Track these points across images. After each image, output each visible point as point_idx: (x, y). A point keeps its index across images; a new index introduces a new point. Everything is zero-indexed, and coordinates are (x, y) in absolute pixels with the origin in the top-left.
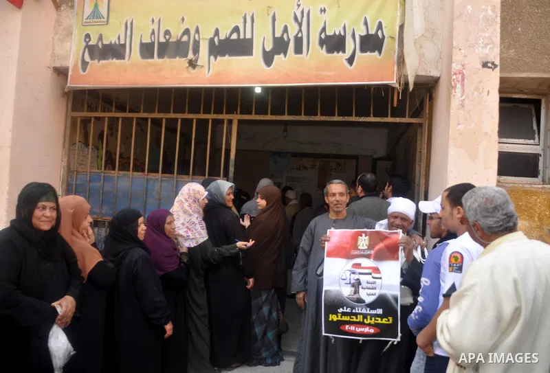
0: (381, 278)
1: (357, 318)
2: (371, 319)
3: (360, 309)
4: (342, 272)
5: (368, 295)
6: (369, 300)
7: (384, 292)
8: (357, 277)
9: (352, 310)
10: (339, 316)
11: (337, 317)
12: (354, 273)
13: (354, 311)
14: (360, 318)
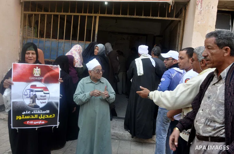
0: (49, 93)
1: (34, 117)
2: (43, 116)
3: (36, 111)
4: (25, 90)
5: (41, 103)
6: (41, 106)
7: (50, 101)
8: (34, 93)
9: (31, 112)
10: (23, 117)
11: (22, 117)
12: (32, 91)
13: (32, 113)
14: (36, 116)
